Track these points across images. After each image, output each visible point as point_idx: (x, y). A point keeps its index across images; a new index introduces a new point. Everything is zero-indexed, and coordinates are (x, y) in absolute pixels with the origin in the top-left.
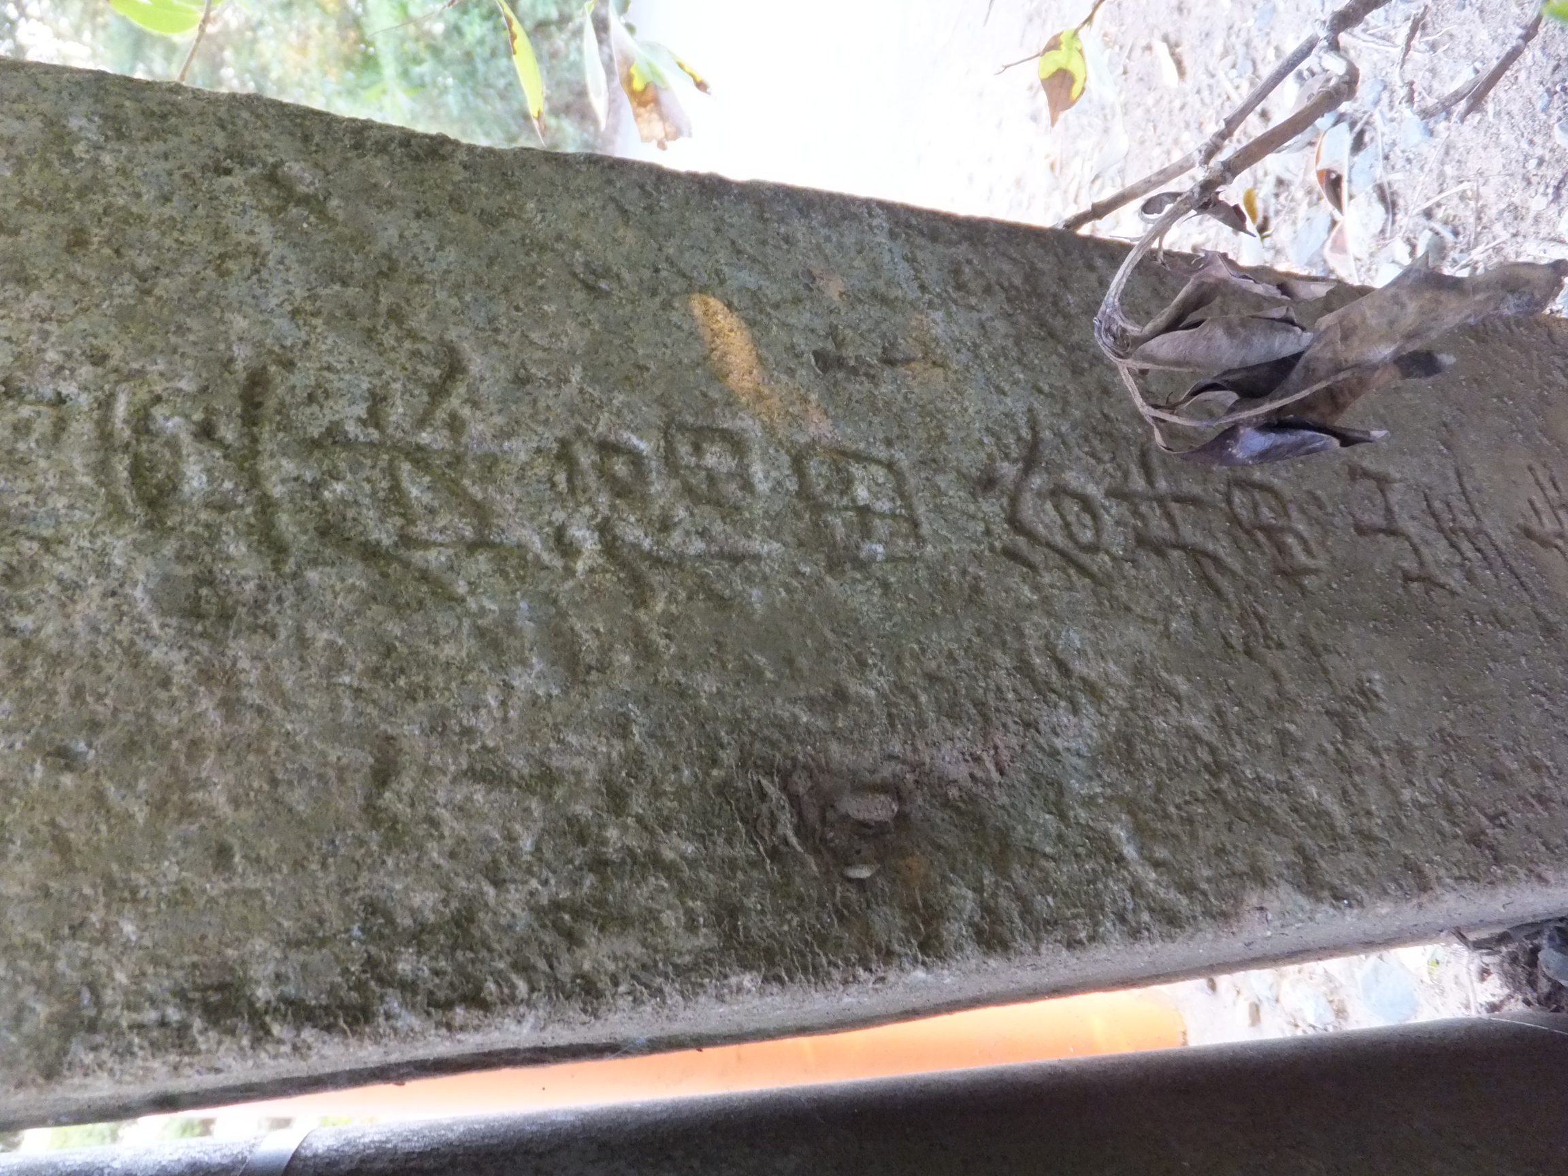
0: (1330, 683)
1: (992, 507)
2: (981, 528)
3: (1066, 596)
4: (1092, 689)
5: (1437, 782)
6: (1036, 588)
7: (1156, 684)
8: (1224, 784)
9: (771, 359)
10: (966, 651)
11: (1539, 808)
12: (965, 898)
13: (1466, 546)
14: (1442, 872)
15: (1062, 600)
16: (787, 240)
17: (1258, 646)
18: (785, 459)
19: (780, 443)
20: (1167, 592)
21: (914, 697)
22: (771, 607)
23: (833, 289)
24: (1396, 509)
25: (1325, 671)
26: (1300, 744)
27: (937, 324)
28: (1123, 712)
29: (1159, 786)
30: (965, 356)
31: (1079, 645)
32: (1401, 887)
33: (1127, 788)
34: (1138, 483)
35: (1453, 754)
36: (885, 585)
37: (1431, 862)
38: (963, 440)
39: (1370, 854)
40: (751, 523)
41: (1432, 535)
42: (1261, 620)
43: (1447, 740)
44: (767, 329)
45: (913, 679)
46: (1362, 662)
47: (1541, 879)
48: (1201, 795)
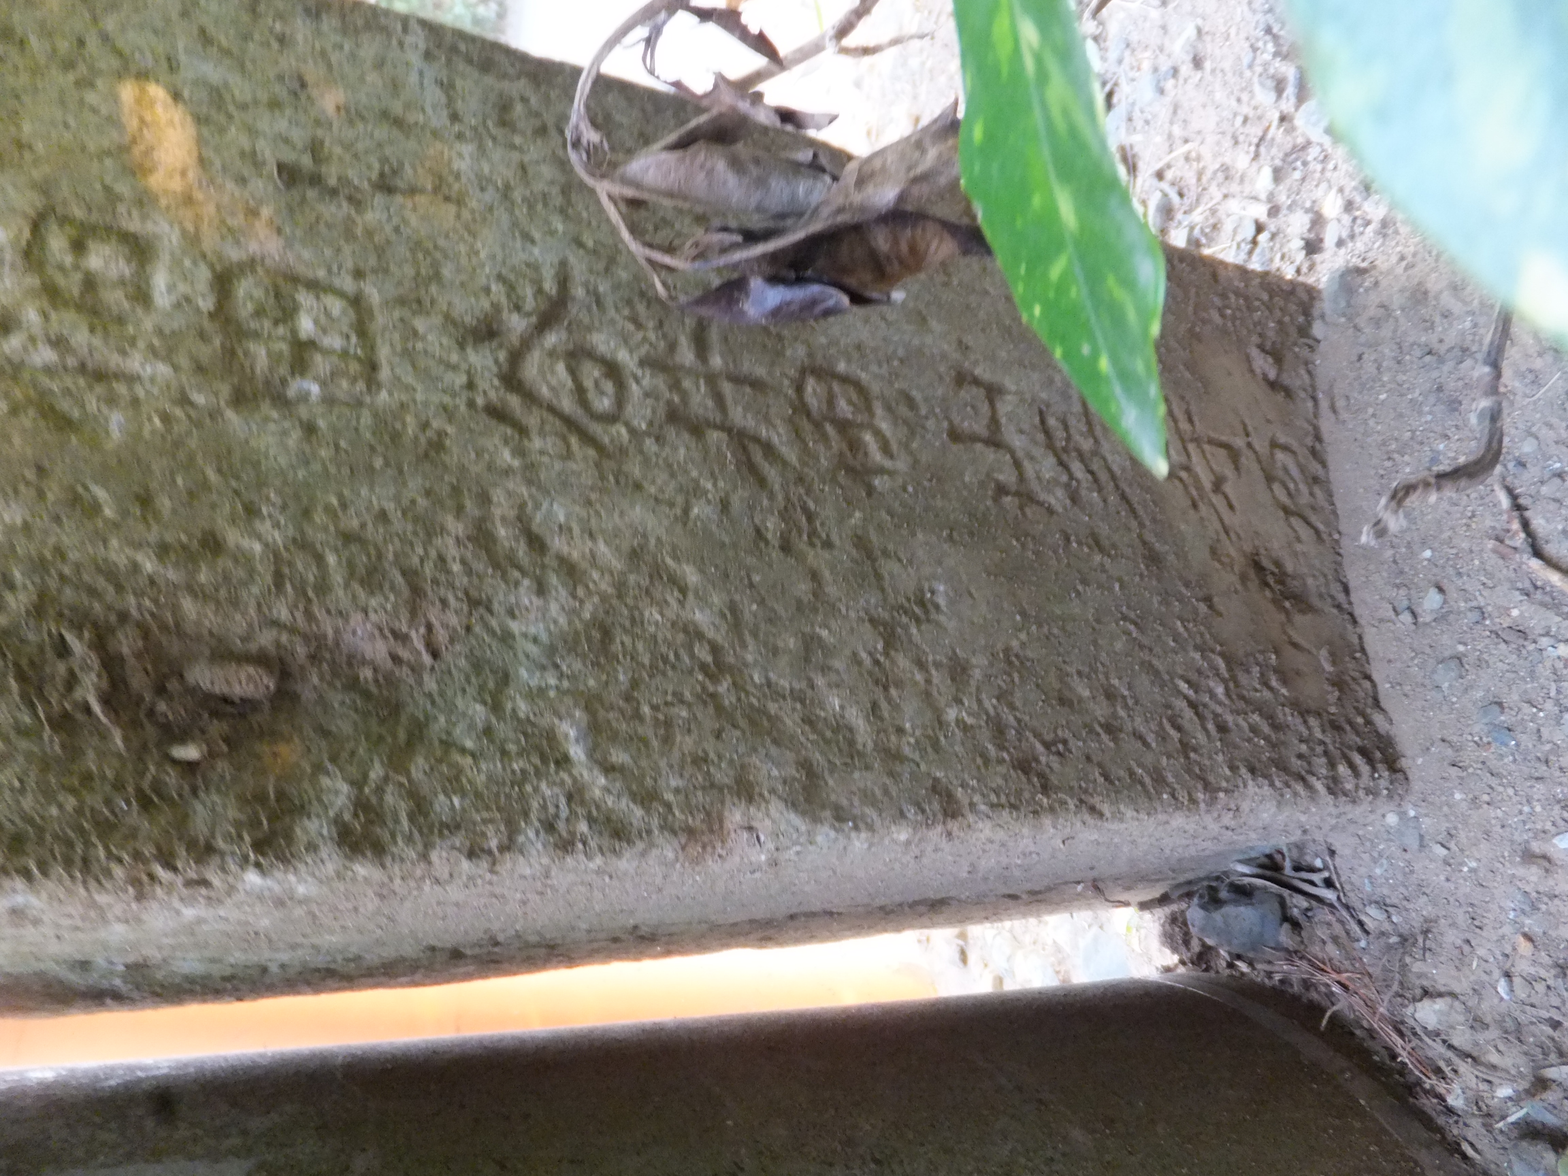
0: (883, 590)
1: (483, 360)
2: (461, 379)
3: (558, 466)
4: (570, 571)
5: (989, 703)
6: (520, 452)
7: (657, 572)
8: (723, 687)
9: (218, 164)
10: (404, 513)
11: (1105, 737)
12: (337, 792)
13: (1077, 468)
14: (977, 798)
15: (551, 469)
16: (282, 40)
17: (801, 544)
18: (204, 275)
19: (204, 256)
20: (694, 474)
21: (320, 559)
22: (137, 436)
23: (329, 100)
24: (1003, 420)
25: (878, 577)
26: (828, 651)
27: (463, 159)
28: (604, 598)
29: (635, 684)
30: (490, 196)
31: (562, 518)
32: (923, 811)
33: (592, 682)
34: (686, 355)
35: (1016, 676)
36: (310, 429)
37: (964, 785)
38: (462, 284)
39: (891, 774)
40: (133, 341)
41: (1038, 452)
42: (810, 517)
43: (1010, 660)
44: (222, 130)
45: (320, 536)
46: (927, 571)
47: (1093, 809)
48: (688, 695)
